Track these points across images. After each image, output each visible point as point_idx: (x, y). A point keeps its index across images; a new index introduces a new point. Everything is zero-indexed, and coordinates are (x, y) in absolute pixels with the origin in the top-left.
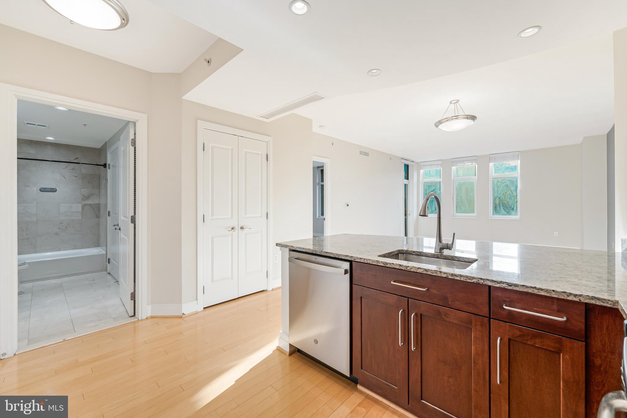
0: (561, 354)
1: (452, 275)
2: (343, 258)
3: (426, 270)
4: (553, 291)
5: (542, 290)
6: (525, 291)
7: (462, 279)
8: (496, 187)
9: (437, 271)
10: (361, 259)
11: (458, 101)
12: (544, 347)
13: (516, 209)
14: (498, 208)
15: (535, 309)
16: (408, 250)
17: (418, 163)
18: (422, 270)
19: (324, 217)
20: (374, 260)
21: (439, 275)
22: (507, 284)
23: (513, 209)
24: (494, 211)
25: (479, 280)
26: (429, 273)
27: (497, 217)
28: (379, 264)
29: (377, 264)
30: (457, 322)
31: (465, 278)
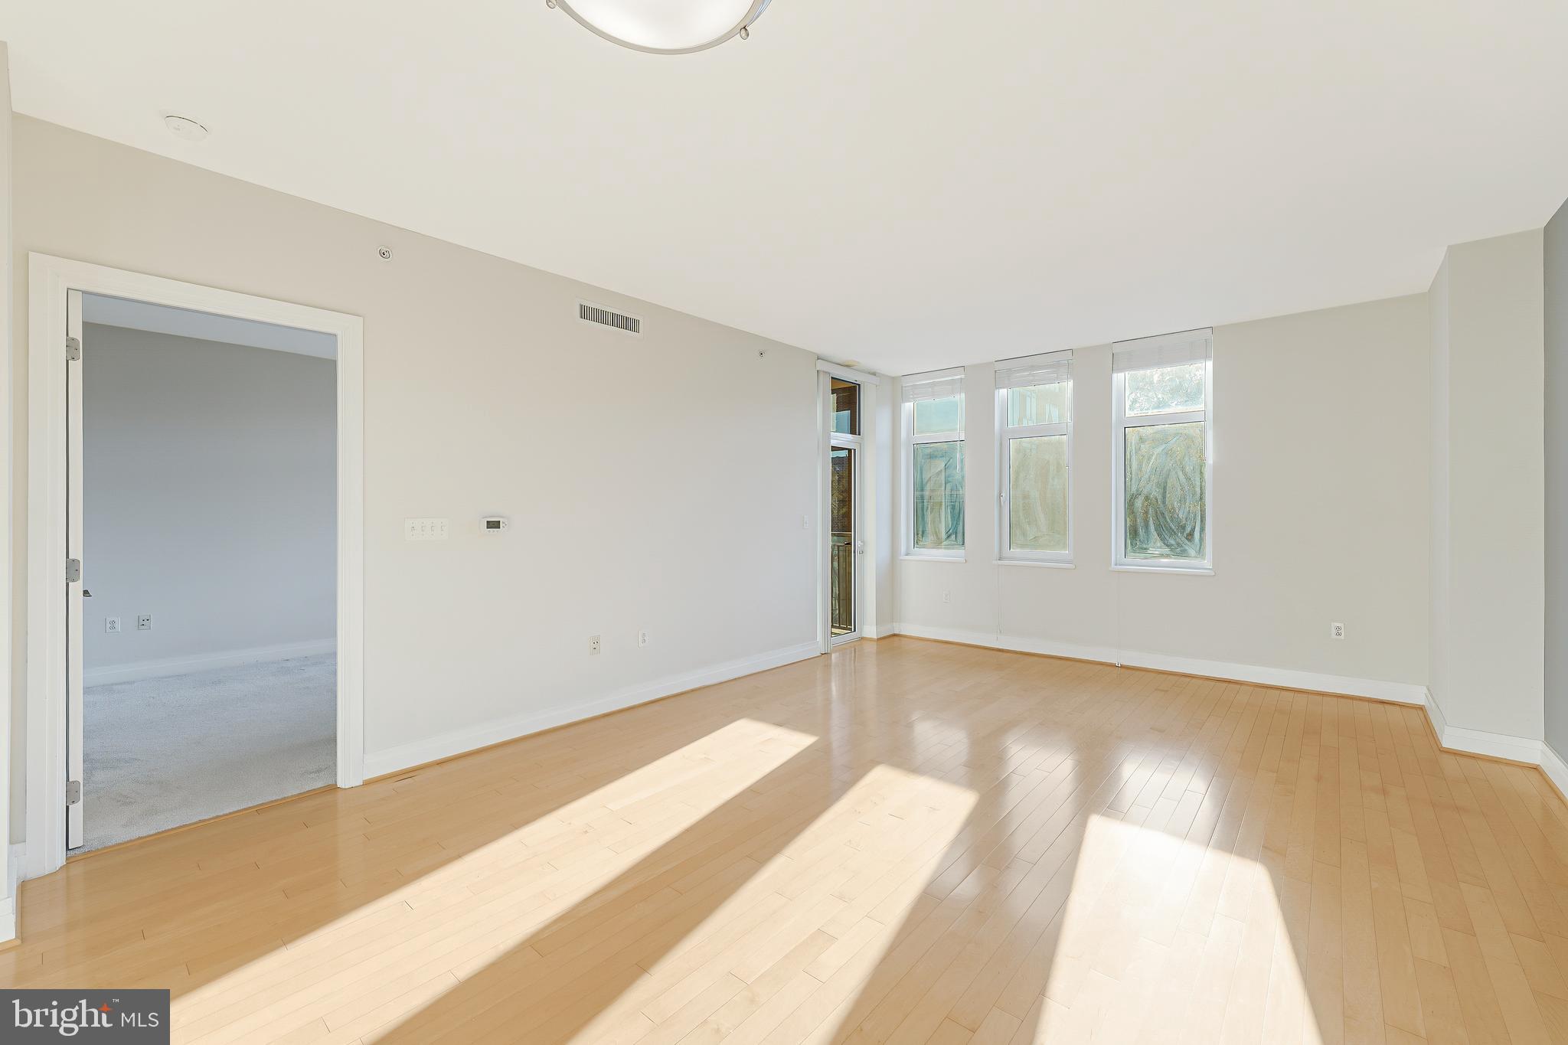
8: (1134, 457)
13: (1201, 539)
14: (1141, 532)
17: (893, 379)
23: (1190, 536)
24: (1129, 542)
27: (1136, 563)
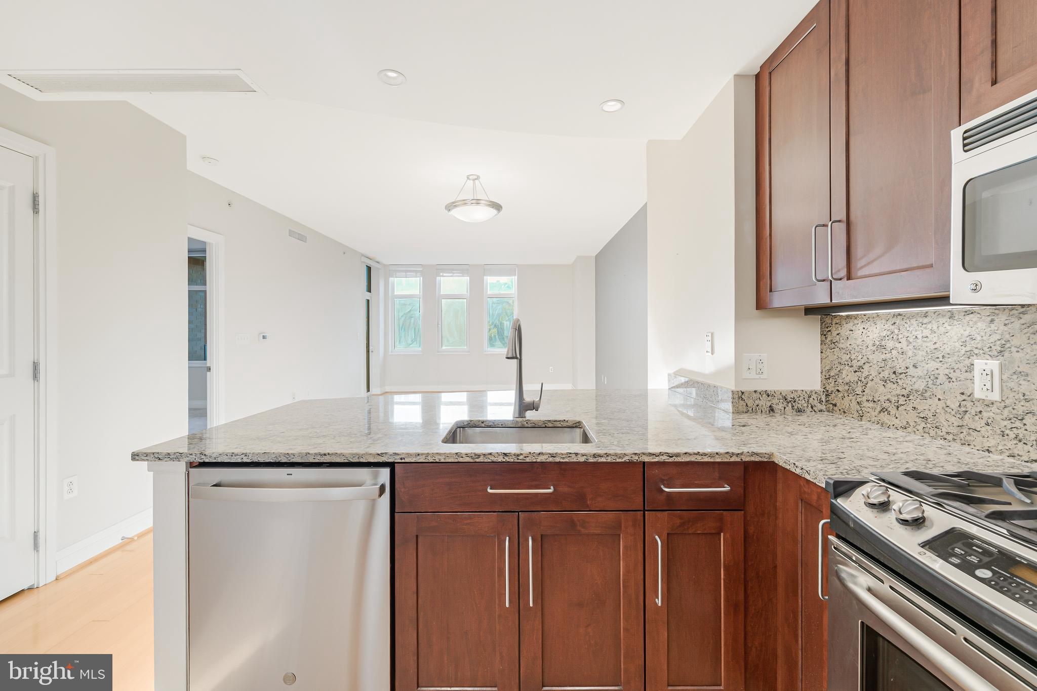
0: (722, 534)
1: (594, 456)
2: (372, 460)
3: (552, 456)
4: (717, 453)
5: (705, 454)
6: (688, 460)
7: (609, 460)
9: (570, 453)
10: (419, 455)
11: (478, 178)
12: (706, 532)
14: (493, 338)
15: (696, 482)
16: (471, 421)
17: (385, 266)
18: (546, 457)
19: (208, 365)
20: (450, 454)
21: (575, 460)
22: (667, 455)
24: (489, 342)
25: (633, 456)
26: (557, 460)
28: (461, 460)
29: (456, 461)
30: (599, 532)
31: (613, 457)
